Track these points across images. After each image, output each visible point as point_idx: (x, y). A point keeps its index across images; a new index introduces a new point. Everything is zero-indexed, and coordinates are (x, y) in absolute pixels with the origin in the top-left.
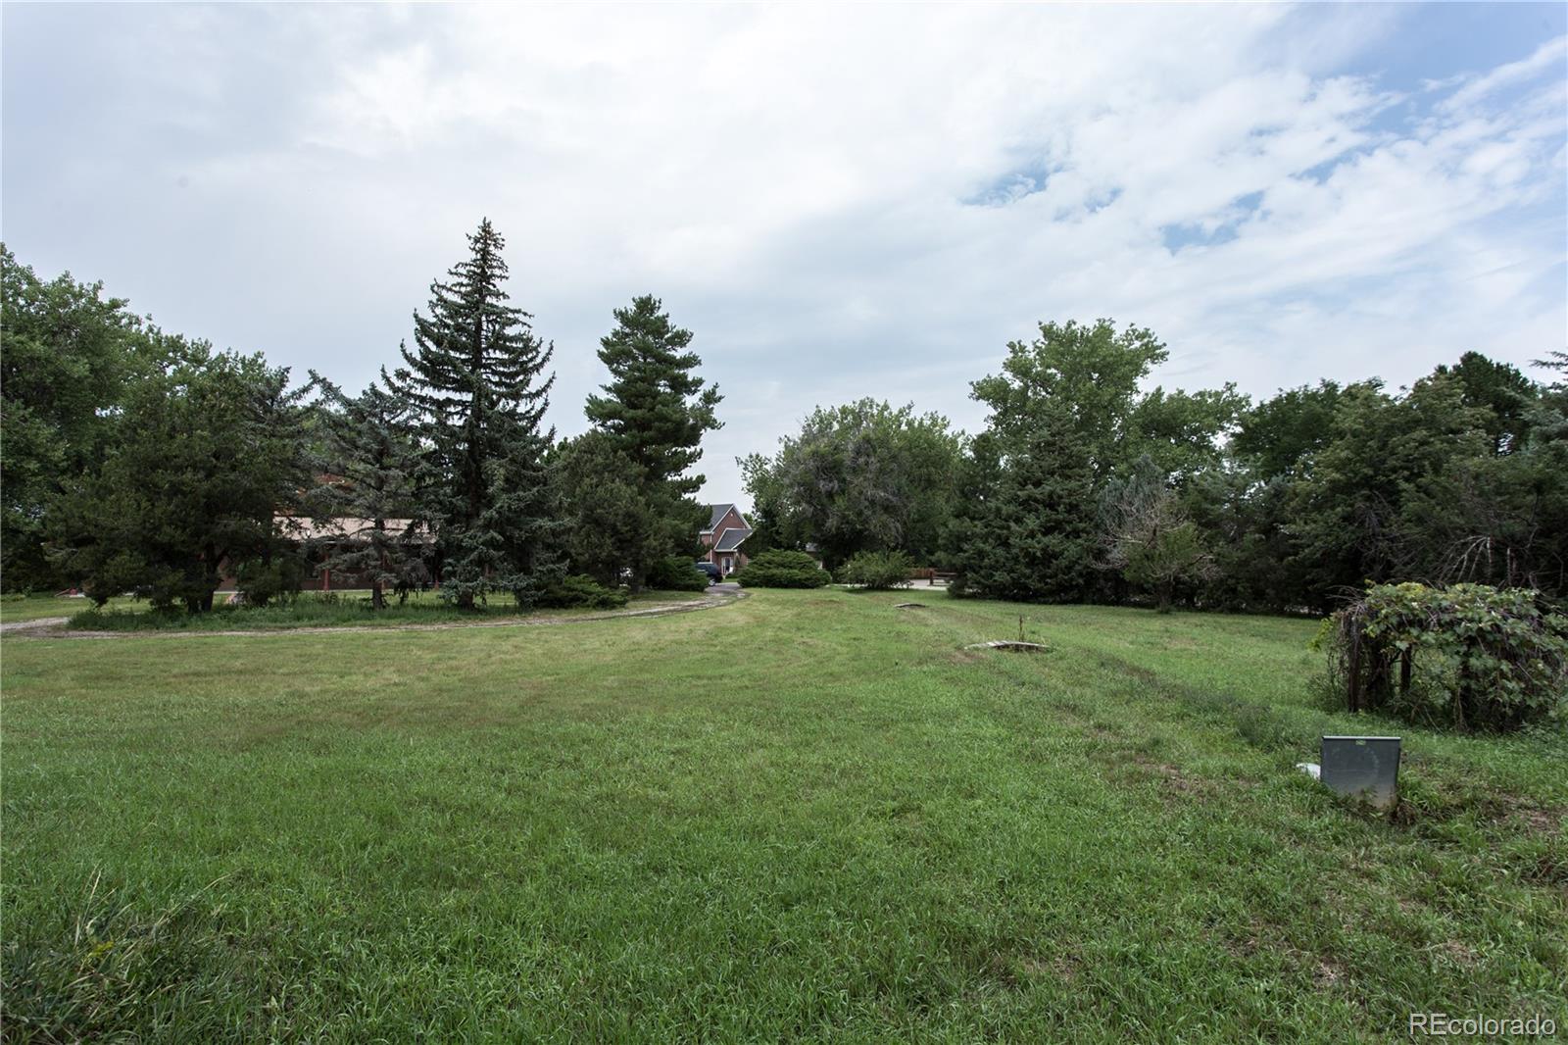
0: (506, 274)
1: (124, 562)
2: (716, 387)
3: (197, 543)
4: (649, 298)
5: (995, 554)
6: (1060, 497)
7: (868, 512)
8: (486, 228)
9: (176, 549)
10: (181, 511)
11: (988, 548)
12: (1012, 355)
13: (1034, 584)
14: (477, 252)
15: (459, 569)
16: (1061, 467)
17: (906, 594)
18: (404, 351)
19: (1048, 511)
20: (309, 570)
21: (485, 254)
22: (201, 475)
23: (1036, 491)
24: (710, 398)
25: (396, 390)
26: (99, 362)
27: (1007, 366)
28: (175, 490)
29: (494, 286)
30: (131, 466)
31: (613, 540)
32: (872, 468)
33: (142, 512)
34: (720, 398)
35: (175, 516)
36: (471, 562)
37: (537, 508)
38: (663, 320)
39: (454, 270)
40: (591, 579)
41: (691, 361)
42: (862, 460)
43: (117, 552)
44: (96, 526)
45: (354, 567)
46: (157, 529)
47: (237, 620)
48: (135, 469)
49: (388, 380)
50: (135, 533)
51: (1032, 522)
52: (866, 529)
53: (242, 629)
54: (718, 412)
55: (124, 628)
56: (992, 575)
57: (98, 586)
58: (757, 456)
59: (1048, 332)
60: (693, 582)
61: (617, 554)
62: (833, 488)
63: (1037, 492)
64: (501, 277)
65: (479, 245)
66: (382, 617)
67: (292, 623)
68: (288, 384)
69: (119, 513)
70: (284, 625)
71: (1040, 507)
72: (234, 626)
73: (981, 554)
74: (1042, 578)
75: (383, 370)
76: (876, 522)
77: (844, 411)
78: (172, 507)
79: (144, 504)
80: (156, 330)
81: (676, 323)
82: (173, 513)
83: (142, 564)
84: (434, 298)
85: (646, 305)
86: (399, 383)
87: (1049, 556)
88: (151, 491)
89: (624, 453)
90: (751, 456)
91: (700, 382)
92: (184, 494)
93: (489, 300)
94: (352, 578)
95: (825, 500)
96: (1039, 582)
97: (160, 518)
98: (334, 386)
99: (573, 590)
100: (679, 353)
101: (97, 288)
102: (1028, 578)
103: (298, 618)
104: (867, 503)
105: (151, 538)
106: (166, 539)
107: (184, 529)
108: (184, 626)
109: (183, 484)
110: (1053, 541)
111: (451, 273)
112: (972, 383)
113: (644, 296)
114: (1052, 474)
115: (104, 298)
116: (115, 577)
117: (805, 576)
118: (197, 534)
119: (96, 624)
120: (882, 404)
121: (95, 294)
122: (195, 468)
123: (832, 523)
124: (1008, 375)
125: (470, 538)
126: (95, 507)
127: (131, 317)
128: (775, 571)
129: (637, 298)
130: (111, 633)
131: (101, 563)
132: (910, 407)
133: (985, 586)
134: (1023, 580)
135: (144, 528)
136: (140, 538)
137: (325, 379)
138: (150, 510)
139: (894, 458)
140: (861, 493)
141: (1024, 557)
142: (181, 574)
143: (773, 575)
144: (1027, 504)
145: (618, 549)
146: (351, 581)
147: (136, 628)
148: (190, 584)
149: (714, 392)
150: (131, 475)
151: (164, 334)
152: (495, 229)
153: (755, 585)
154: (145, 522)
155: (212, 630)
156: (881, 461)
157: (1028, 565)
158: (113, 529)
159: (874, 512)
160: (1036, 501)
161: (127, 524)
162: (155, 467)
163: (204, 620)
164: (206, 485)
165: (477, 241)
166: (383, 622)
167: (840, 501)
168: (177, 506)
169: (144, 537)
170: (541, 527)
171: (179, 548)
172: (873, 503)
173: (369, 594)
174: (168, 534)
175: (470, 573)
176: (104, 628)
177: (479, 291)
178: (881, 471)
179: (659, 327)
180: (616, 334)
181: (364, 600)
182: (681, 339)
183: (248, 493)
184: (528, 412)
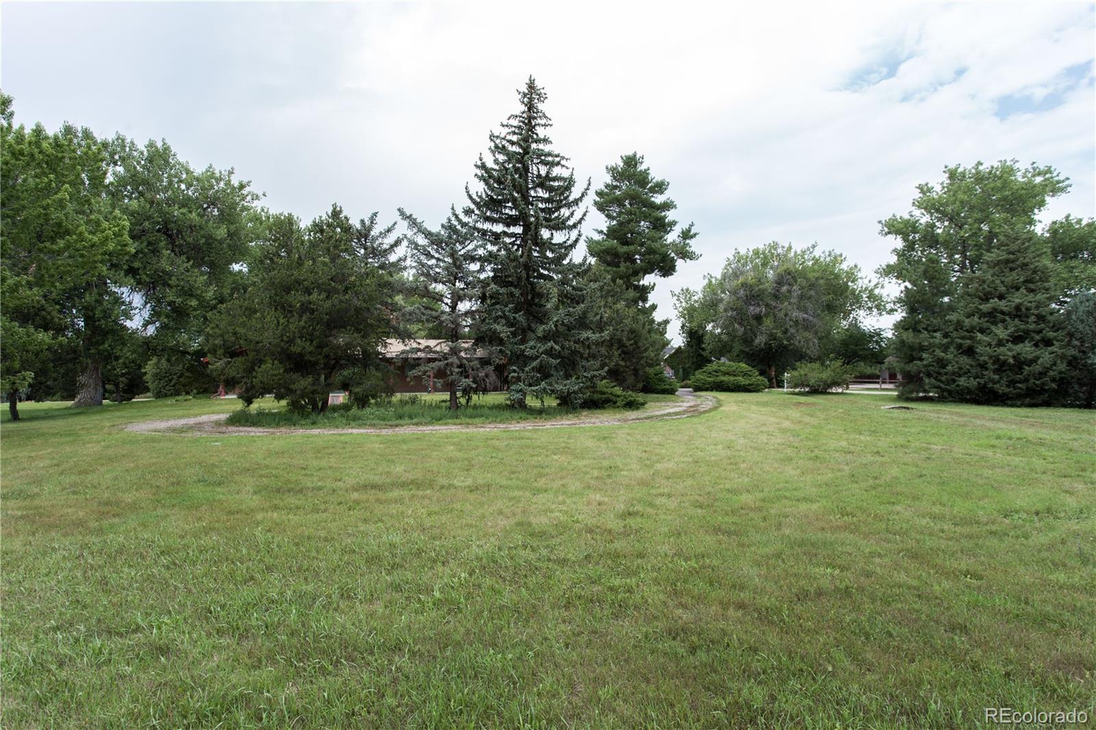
0: (550, 122)
1: (269, 369)
2: (692, 225)
3: (320, 354)
4: (635, 155)
5: (957, 362)
6: (1028, 309)
7: (792, 330)
8: (531, 86)
9: (306, 358)
10: (309, 327)
11: (950, 356)
12: (921, 195)
13: (1002, 388)
14: (526, 105)
15: (523, 375)
16: (1026, 281)
17: (841, 396)
18: (468, 192)
19: (1017, 321)
20: (403, 376)
21: (531, 107)
22: (323, 295)
23: (1001, 303)
24: (686, 235)
25: (464, 225)
26: (232, 227)
27: (919, 204)
28: (306, 308)
29: (537, 134)
30: (270, 290)
31: (619, 352)
32: (795, 294)
33: (281, 327)
34: (695, 235)
35: (305, 331)
36: (533, 368)
37: (582, 323)
38: (646, 172)
39: (505, 123)
40: (613, 384)
41: (667, 206)
42: (784, 289)
43: (261, 362)
44: (246, 340)
45: (440, 374)
46: (291, 341)
47: (355, 419)
48: (273, 292)
49: (457, 217)
50: (275, 346)
51: (1001, 332)
52: (791, 345)
53: (360, 426)
54: (694, 245)
55: (269, 425)
56: (954, 381)
57: (247, 390)
58: (687, 290)
59: (952, 175)
60: (667, 387)
61: (622, 363)
62: (761, 312)
63: (1002, 305)
64: (545, 125)
65: (526, 100)
66: (466, 416)
67: (397, 422)
68: (376, 226)
69: (263, 327)
70: (391, 423)
71: (1007, 318)
72: (353, 424)
73: (942, 363)
74: (1012, 383)
75: (453, 209)
76: (801, 339)
77: (756, 252)
78: (302, 323)
79: (282, 321)
80: (266, 210)
81: (656, 176)
82: (304, 328)
83: (282, 371)
84: (492, 145)
85: (631, 161)
86: (465, 219)
87: (1020, 363)
88: (286, 309)
89: (621, 282)
90: (682, 290)
91: (674, 223)
92: (312, 312)
93: (534, 146)
94: (440, 383)
95: (754, 323)
96: (1008, 386)
97: (294, 333)
98: (418, 221)
99: (604, 393)
100: (658, 199)
101: (231, 173)
102: (995, 383)
103: (401, 417)
104: (791, 323)
105: (288, 349)
106: (299, 350)
107: (312, 341)
108: (314, 423)
109: (310, 303)
110: (1026, 349)
111: (503, 126)
112: (880, 222)
113: (630, 153)
114: (1018, 289)
115: (235, 182)
116: (261, 382)
117: (747, 382)
118: (320, 346)
119: (248, 421)
120: (787, 246)
121: (229, 177)
122: (320, 291)
123: (760, 340)
124: (917, 213)
125: (531, 348)
126: (244, 325)
127: (253, 195)
128: (722, 378)
129: (623, 156)
130: (261, 429)
131: (250, 370)
132: (814, 247)
133: (943, 390)
134: (990, 385)
135: (282, 340)
136: (279, 349)
137: (411, 215)
138: (287, 326)
139: (812, 286)
140: (786, 315)
141: (994, 364)
142: (310, 379)
143: (722, 382)
144: (992, 316)
145: (623, 359)
146: (439, 385)
147: (278, 425)
148: (315, 388)
149: (689, 231)
150: (270, 297)
151: (271, 212)
152: (539, 84)
153: (707, 390)
154: (282, 336)
155: (337, 427)
156: (802, 288)
157: (996, 371)
158: (258, 343)
159: (797, 331)
160: (1003, 313)
161: (269, 337)
162: (288, 290)
163: (328, 418)
164: (328, 304)
165: (525, 95)
166: (468, 420)
167: (768, 322)
168: (306, 323)
169: (282, 348)
170: (588, 339)
171: (308, 357)
172: (796, 323)
173: (446, 396)
174: (299, 346)
175: (532, 378)
176: (254, 424)
177: (526, 140)
178: (801, 297)
179: (642, 179)
180: (607, 186)
181: (443, 401)
182: (660, 187)
183: (358, 310)
184: (565, 242)
